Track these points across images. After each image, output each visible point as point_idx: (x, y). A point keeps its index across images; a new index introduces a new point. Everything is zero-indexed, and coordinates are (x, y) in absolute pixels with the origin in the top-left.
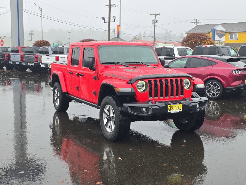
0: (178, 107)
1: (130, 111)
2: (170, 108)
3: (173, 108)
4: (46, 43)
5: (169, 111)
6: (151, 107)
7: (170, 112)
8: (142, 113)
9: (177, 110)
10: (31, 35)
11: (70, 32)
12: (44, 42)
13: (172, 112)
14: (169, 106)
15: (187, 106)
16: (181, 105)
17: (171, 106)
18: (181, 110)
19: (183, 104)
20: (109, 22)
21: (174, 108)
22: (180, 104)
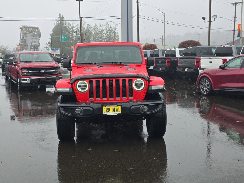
0: (116, 109)
1: (62, 111)
2: (105, 109)
3: (109, 110)
4: (153, 46)
5: (104, 113)
6: (82, 108)
7: (106, 114)
8: (74, 114)
9: (115, 112)
10: (162, 40)
11: (199, 35)
12: (151, 46)
13: (108, 114)
14: (104, 107)
15: (128, 108)
16: (120, 107)
17: (107, 107)
18: (120, 113)
19: (122, 106)
20: (210, 22)
21: (111, 110)
22: (118, 106)
